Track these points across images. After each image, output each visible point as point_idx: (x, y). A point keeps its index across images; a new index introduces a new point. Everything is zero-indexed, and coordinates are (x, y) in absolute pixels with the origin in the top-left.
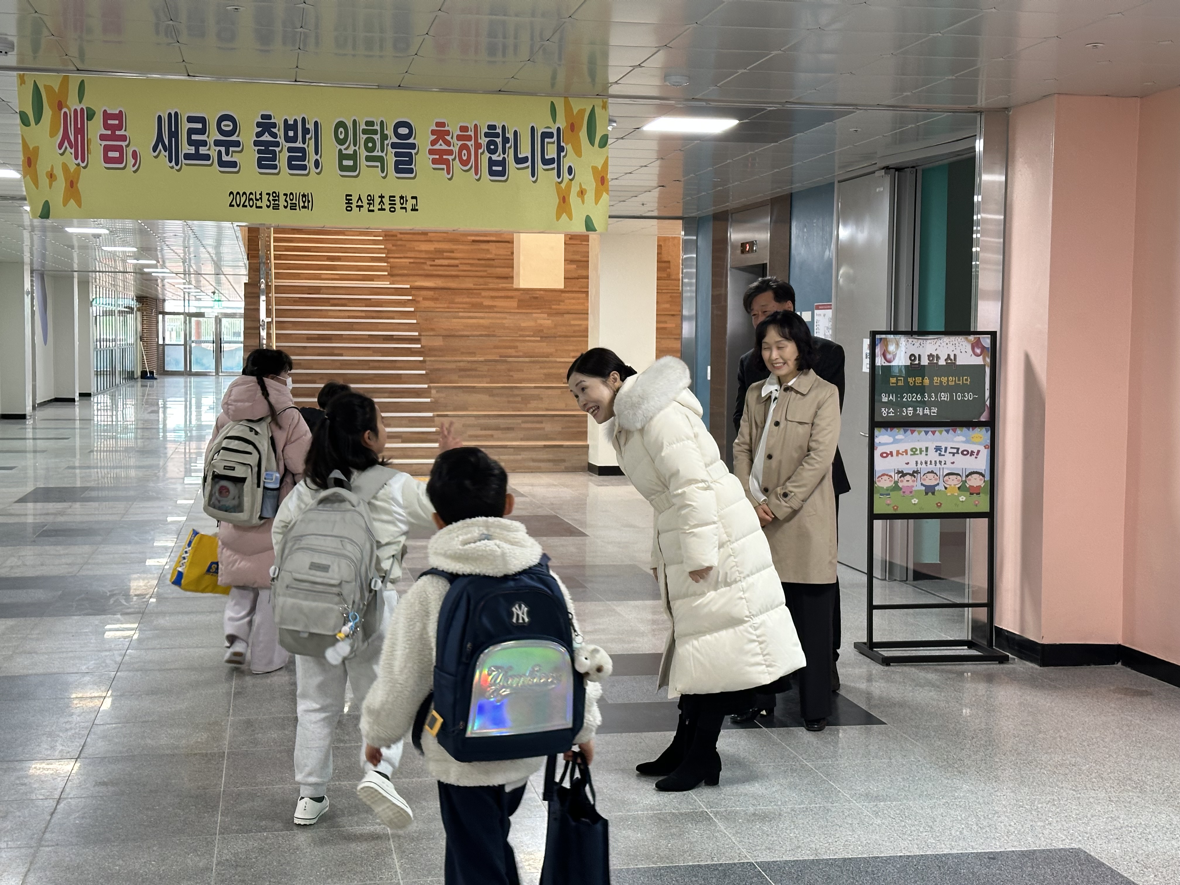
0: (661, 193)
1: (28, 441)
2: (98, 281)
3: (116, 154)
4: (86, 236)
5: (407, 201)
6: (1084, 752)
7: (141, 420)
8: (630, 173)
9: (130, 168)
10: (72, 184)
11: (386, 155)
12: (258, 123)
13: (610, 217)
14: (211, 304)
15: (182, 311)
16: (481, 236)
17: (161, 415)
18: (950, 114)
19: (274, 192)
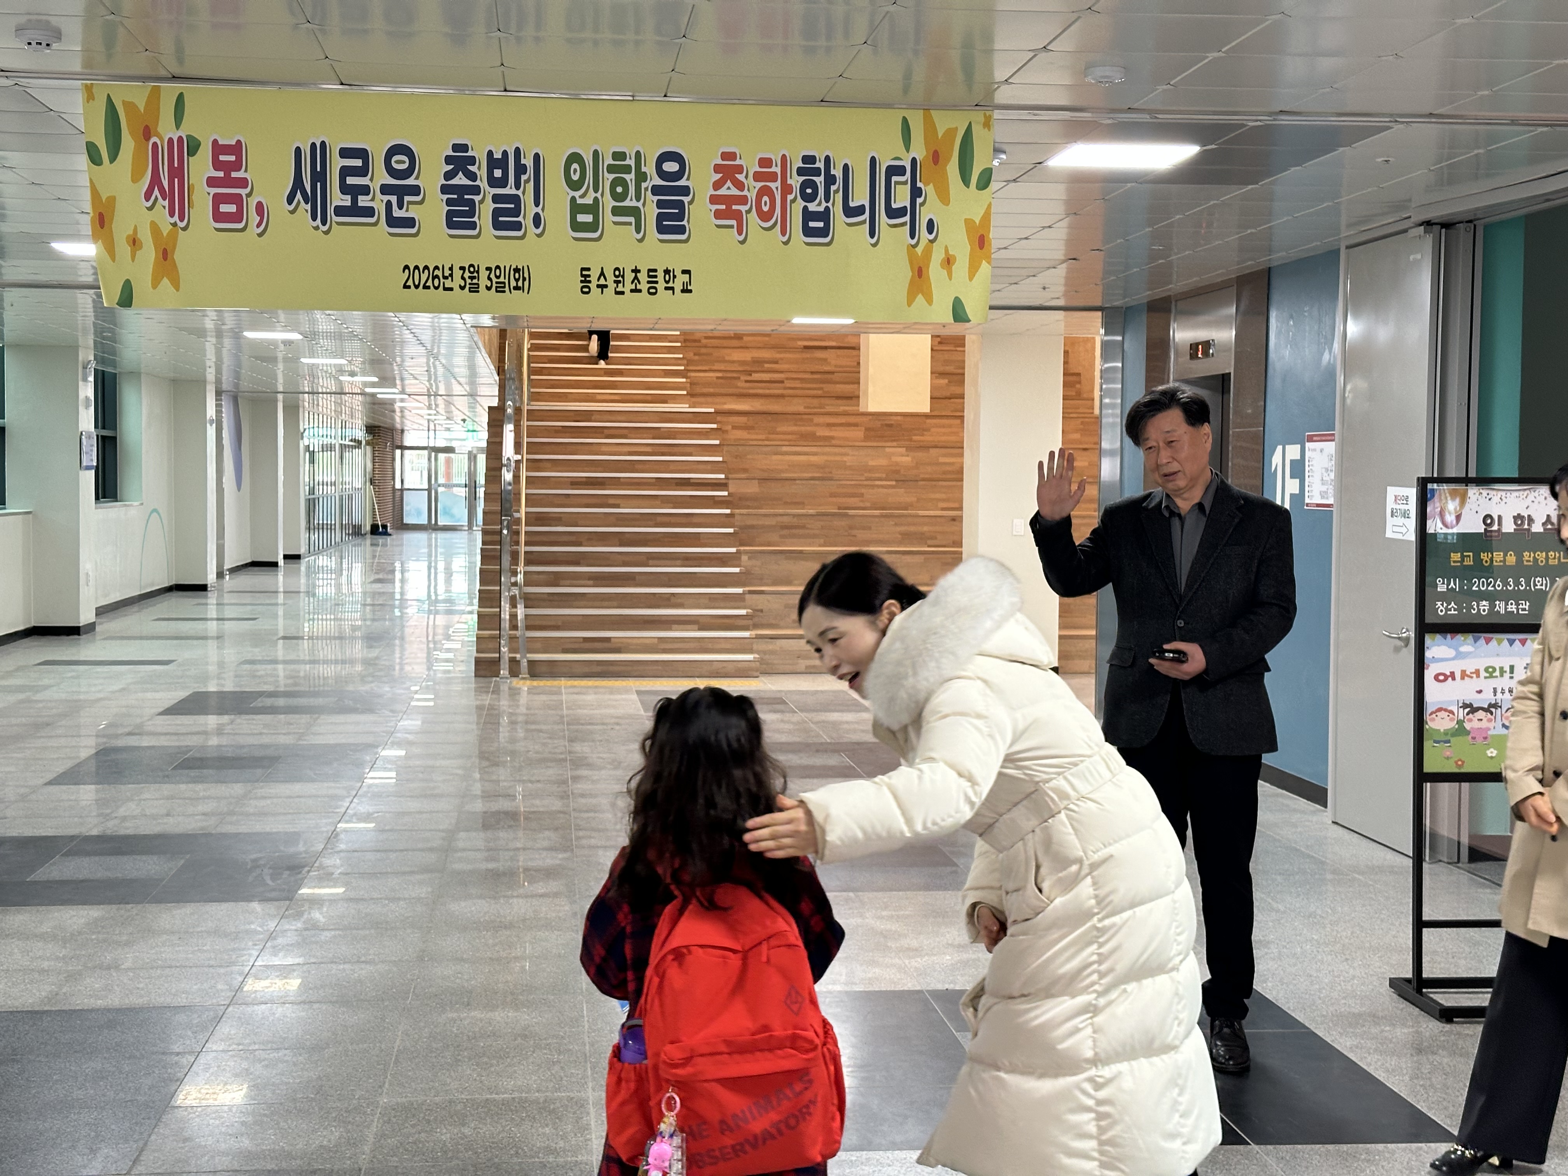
0: (1070, 271)
1: (209, 622)
2: (311, 405)
3: (232, 208)
4: (273, 343)
5: (675, 277)
7: (371, 593)
8: (1026, 238)
9: (253, 230)
10: (165, 254)
11: (644, 205)
12: (447, 157)
14: (464, 435)
15: (426, 445)
16: (814, 339)
17: (398, 584)
18: (1545, 129)
19: (472, 266)
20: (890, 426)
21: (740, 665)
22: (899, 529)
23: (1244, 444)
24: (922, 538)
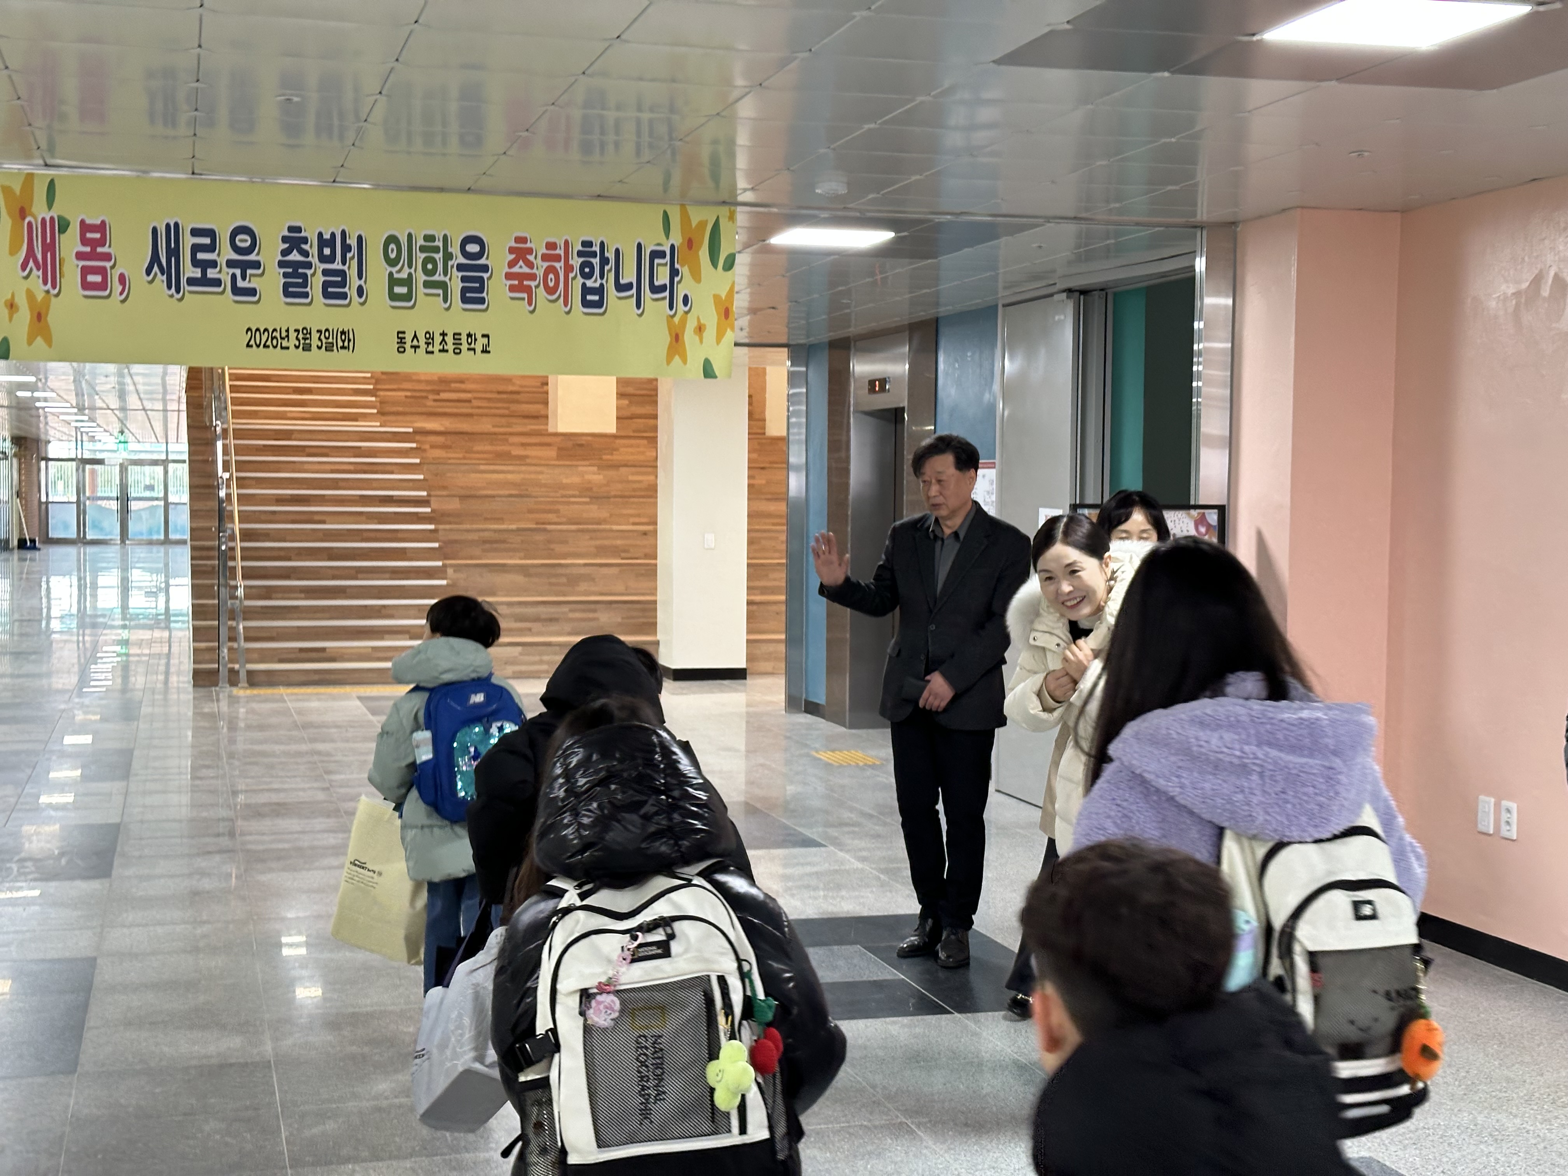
3: (98, 279)
5: (476, 340)
9: (116, 297)
10: (39, 317)
11: (450, 279)
12: (283, 237)
14: (115, 447)
15: (74, 457)
18: (1162, 229)
19: (305, 328)
20: (581, 445)
22: (593, 543)
24: (616, 551)
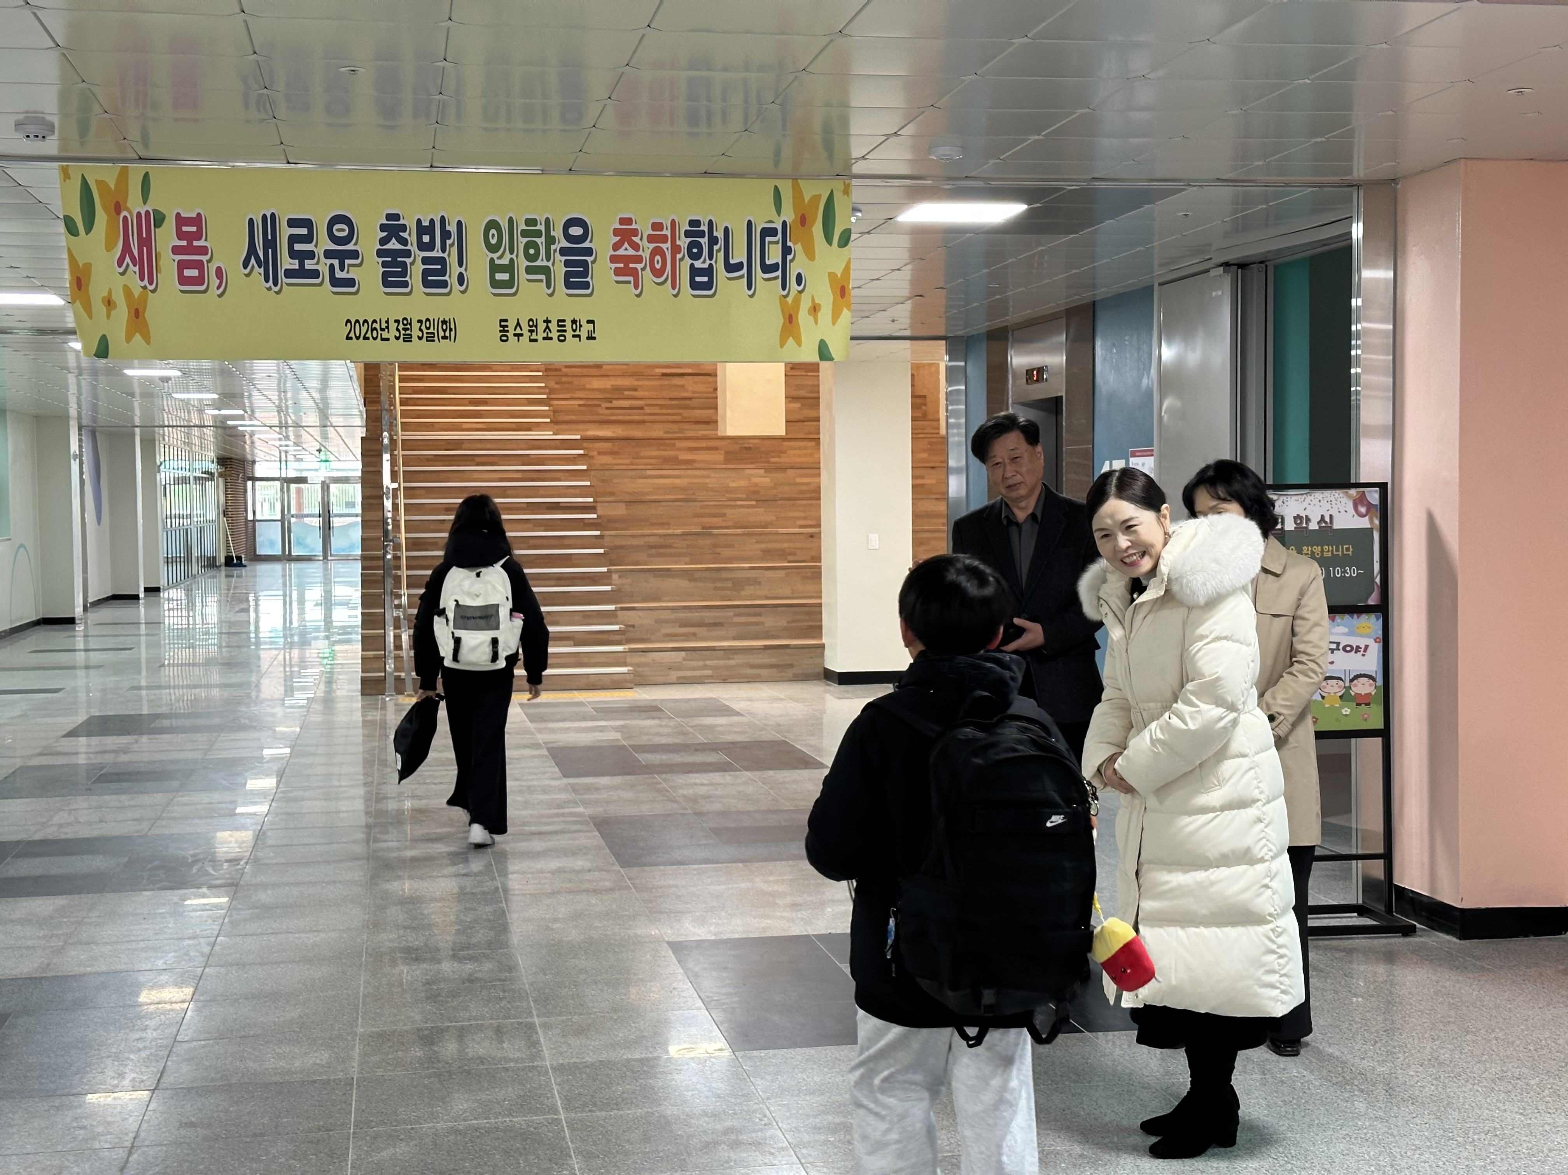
0: (914, 306)
1: (77, 653)
2: (166, 438)
3: (194, 273)
4: (150, 380)
5: (581, 326)
6: (1531, 1059)
7: (226, 622)
8: (878, 279)
9: (214, 291)
10: (137, 313)
11: (553, 264)
12: (382, 225)
13: (852, 338)
14: (317, 465)
15: (278, 476)
16: (673, 367)
17: (252, 615)
18: (1316, 189)
19: (405, 319)
20: (749, 449)
21: (615, 677)
22: (760, 546)
23: (1076, 460)
24: (782, 554)
